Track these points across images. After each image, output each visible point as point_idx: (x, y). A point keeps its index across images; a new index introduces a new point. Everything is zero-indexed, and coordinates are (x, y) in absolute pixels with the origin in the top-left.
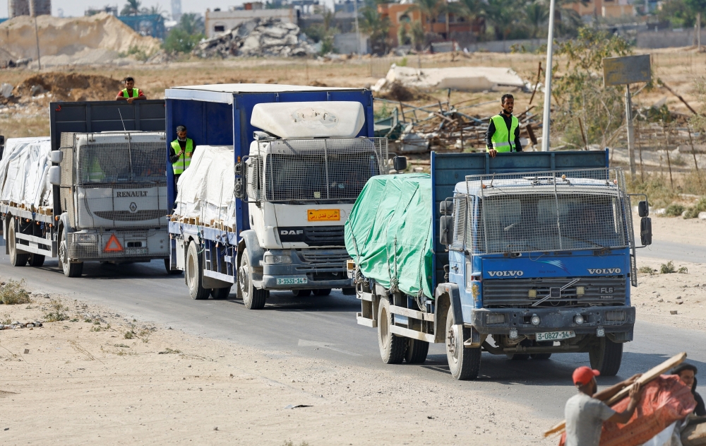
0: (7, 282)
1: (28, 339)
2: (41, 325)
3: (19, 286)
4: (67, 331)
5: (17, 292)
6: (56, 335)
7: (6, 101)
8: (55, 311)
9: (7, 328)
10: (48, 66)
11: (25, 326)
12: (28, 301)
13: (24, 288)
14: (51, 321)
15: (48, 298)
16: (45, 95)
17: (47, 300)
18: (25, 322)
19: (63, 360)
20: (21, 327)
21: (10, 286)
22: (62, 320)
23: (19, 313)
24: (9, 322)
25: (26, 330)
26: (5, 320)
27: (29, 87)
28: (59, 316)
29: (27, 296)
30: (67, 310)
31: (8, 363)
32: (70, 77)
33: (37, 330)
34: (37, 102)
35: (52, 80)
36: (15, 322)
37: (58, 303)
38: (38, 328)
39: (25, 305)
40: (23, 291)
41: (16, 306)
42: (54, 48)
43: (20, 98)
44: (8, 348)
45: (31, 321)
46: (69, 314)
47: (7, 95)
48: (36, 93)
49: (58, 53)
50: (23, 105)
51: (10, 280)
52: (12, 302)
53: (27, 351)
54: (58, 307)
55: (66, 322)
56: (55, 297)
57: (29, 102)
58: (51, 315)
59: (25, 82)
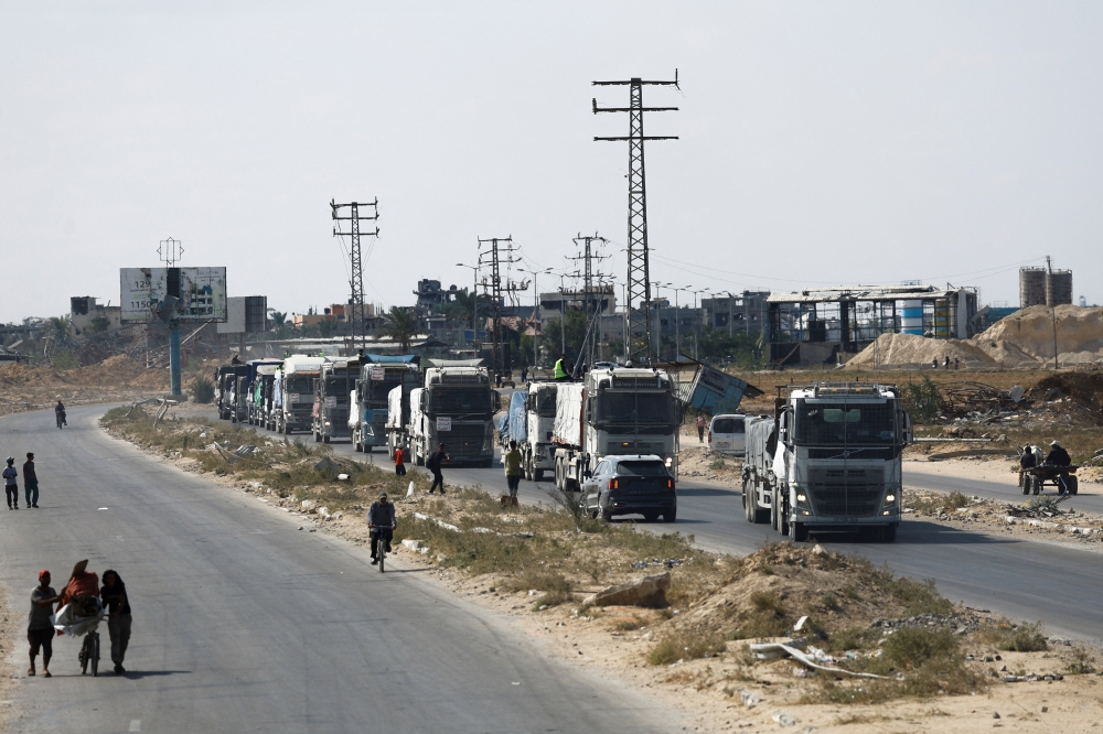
0: (1019, 624)
1: (1046, 695)
2: (1061, 678)
3: (1034, 630)
4: (1094, 687)
5: (1032, 637)
6: (1081, 691)
7: (1016, 406)
8: (1079, 662)
9: (1021, 680)
10: (1067, 365)
11: (1041, 679)
12: (1045, 648)
13: (1040, 632)
14: (1074, 673)
15: (1069, 645)
16: (1063, 400)
17: (1068, 648)
18: (1042, 674)
19: (1090, 721)
20: (1038, 680)
21: (1024, 629)
22: (1088, 672)
23: (1035, 663)
24: (1023, 673)
25: (1044, 685)
26: (1018, 671)
27: (1044, 389)
28: (1083, 667)
29: (1044, 643)
30: (1093, 660)
31: (1022, 723)
32: (1094, 377)
33: (1057, 684)
34: (1053, 408)
35: (1071, 382)
36: (1030, 674)
37: (1082, 652)
38: (1059, 682)
39: (1041, 654)
40: (1038, 636)
41: (1031, 654)
42: (1074, 343)
43: (1033, 402)
44: (1022, 704)
45: (1050, 673)
46: (1095, 666)
47: (1017, 399)
48: (1053, 397)
49: (1078, 350)
50: (1035, 411)
51: (1024, 623)
52: (1025, 647)
53: (1045, 710)
54: (1082, 657)
55: (1092, 676)
56: (1078, 645)
57: (1044, 407)
58: (1073, 666)
59: (1040, 383)
